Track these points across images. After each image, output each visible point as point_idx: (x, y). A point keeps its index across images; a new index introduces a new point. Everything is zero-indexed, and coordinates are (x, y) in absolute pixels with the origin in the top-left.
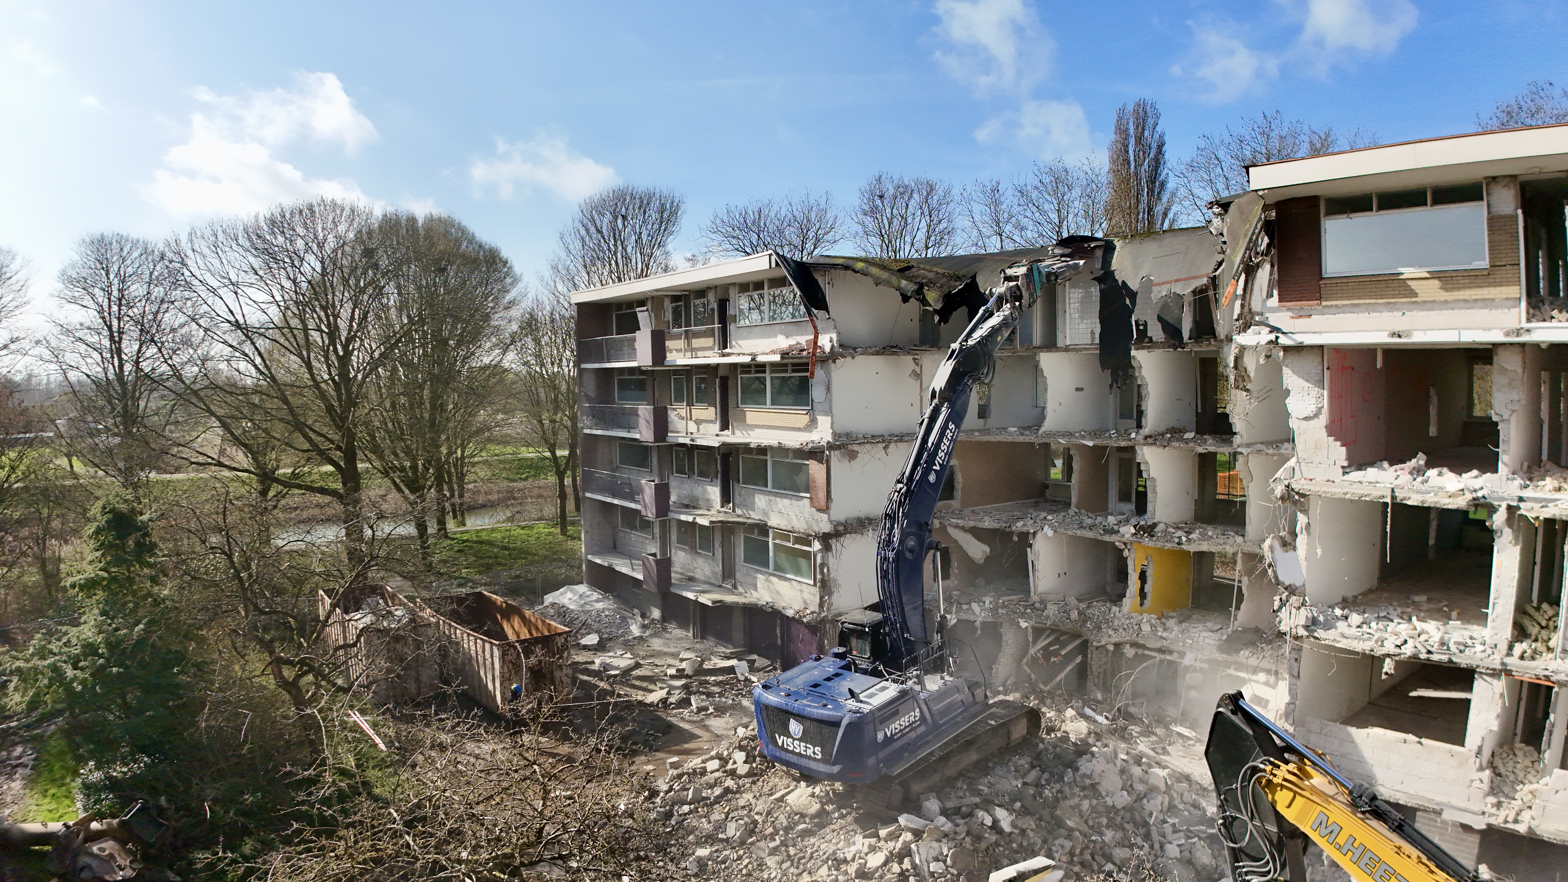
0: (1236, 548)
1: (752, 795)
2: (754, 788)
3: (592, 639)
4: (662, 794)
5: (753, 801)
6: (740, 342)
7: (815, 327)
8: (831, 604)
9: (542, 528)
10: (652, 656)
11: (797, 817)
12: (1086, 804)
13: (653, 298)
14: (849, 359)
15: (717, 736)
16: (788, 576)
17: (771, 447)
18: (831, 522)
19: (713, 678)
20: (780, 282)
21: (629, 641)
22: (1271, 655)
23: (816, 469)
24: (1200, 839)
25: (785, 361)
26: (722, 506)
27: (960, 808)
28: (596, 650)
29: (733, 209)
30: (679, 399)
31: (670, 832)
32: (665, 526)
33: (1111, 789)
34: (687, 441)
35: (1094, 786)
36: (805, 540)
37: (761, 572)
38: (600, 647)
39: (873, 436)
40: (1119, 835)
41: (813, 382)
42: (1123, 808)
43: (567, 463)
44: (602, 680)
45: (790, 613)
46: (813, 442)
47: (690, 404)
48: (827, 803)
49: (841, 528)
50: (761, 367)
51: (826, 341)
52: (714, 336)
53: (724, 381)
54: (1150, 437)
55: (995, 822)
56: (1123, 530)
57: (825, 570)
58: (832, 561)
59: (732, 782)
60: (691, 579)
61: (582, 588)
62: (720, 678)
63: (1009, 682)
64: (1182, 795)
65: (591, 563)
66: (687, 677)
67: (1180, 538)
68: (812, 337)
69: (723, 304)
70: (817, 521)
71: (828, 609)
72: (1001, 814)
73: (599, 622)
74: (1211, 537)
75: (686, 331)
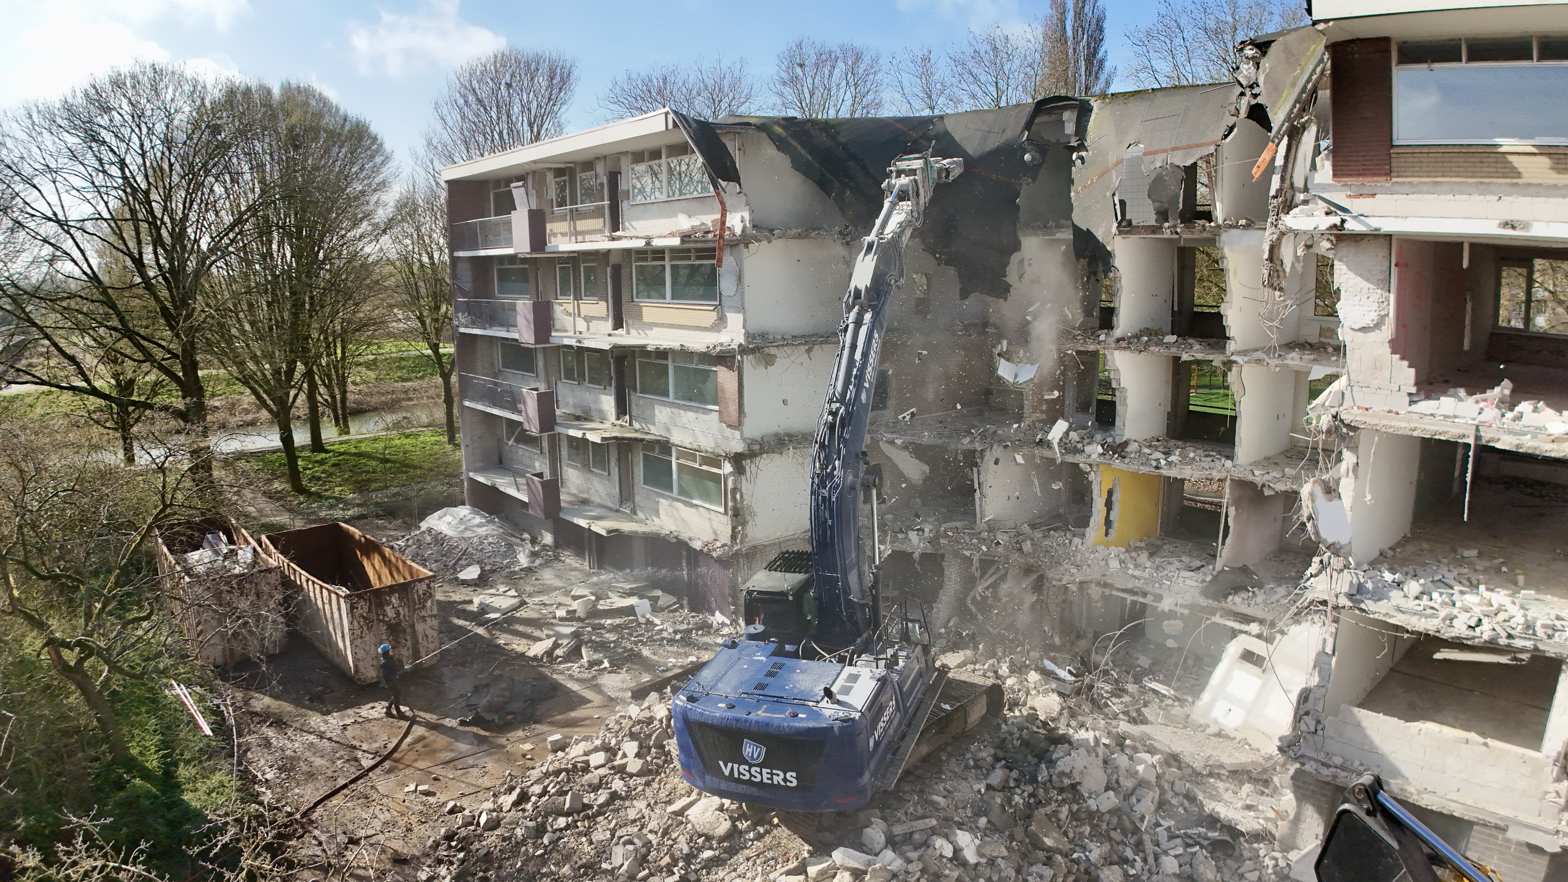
0: (1224, 474)
1: (645, 803)
2: (649, 792)
3: (472, 573)
4: (533, 799)
5: (647, 812)
6: (633, 223)
7: (722, 203)
8: (744, 536)
9: (428, 437)
10: (540, 592)
11: (700, 841)
12: (1064, 811)
13: (534, 172)
14: (764, 243)
15: (611, 699)
16: (695, 502)
17: (672, 350)
18: (744, 439)
19: (609, 621)
20: (680, 150)
21: (515, 573)
22: (1265, 601)
23: (725, 378)
24: (1202, 847)
25: (687, 246)
26: (618, 419)
27: (911, 834)
28: (476, 585)
29: (634, 76)
30: (564, 293)
31: (542, 855)
32: (554, 441)
33: (1094, 788)
34: (573, 342)
35: (1074, 787)
36: (714, 460)
37: (663, 496)
38: (482, 582)
39: (794, 337)
40: (1106, 847)
41: (721, 271)
42: (1109, 812)
43: (452, 364)
44: (480, 624)
45: (697, 545)
46: (721, 344)
47: (578, 297)
48: (739, 819)
49: (757, 447)
50: (659, 253)
51: (737, 221)
52: (603, 216)
53: (617, 271)
54: (1123, 339)
55: (957, 851)
56: (1088, 449)
57: (738, 497)
58: (745, 486)
59: (621, 783)
60: (585, 502)
61: (464, 511)
62: (618, 621)
63: (951, 624)
64: (1173, 784)
65: (472, 481)
66: (579, 619)
67: (1157, 460)
68: (719, 216)
69: (614, 177)
70: (727, 438)
71: (742, 542)
72: (964, 838)
73: (481, 550)
74: (1194, 459)
75: (571, 210)
